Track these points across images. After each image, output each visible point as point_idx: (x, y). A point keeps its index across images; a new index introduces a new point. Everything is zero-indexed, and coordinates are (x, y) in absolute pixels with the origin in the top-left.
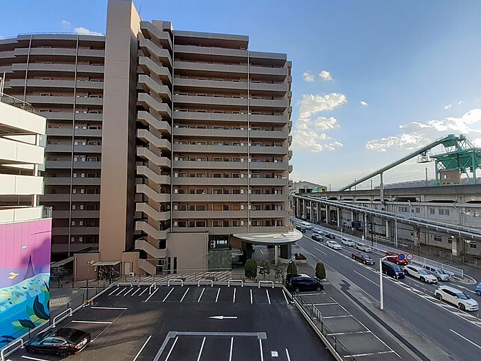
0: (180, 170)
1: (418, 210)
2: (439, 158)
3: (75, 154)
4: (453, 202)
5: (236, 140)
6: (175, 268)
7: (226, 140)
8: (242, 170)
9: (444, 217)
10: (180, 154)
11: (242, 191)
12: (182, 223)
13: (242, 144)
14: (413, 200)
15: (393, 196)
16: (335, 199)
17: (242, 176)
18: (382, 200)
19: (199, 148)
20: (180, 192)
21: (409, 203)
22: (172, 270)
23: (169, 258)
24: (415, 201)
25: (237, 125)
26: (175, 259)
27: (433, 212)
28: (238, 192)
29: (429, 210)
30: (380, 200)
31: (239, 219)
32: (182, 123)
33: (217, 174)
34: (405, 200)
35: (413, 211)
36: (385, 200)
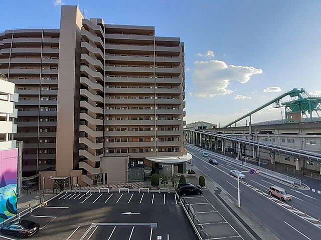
0: (110, 115)
1: (274, 140)
2: (287, 105)
3: (41, 106)
4: (296, 134)
5: (148, 95)
6: (106, 180)
7: (140, 95)
8: (151, 115)
9: (291, 144)
10: (110, 105)
11: (152, 129)
12: (111, 151)
13: (151, 98)
14: (271, 133)
15: (257, 130)
16: (221, 133)
17: (152, 119)
18: (250, 134)
19: (122, 101)
20: (110, 130)
21: (268, 135)
22: (104, 182)
23: (102, 174)
24: (272, 134)
25: (148, 85)
26: (106, 175)
27: (283, 141)
28: (149, 129)
29: (281, 140)
30: (249, 133)
31: (150, 147)
32: (111, 84)
33: (135, 118)
34: (265, 133)
35: (271, 140)
36: (252, 133)
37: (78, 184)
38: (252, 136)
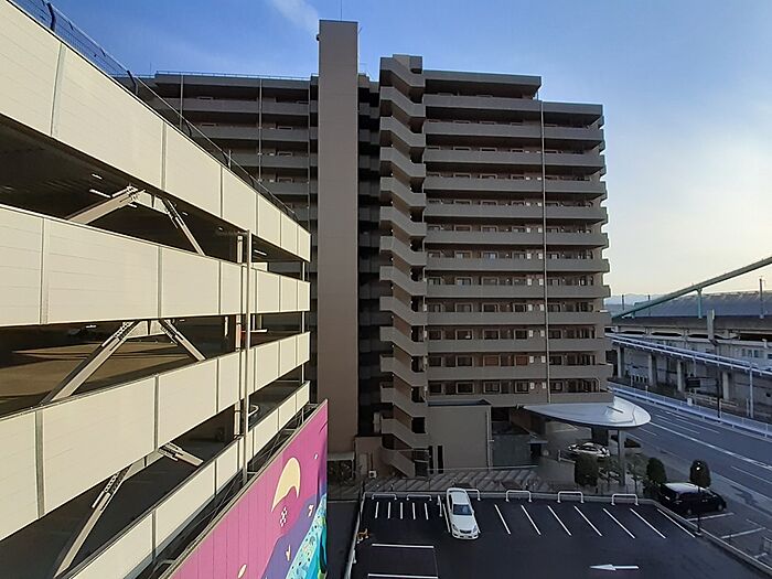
0: (430, 299)
5: (520, 249)
6: (441, 466)
8: (530, 299)
11: (531, 334)
12: (434, 387)
13: (529, 256)
15: (731, 331)
17: (530, 308)
18: (711, 337)
19: (459, 262)
20: (431, 336)
21: (764, 343)
22: (436, 469)
23: (430, 448)
25: (521, 223)
26: (440, 448)
28: (525, 335)
30: (706, 337)
31: (527, 380)
33: (488, 305)
34: (758, 338)
36: (716, 337)
37: (374, 472)
38: (716, 344)
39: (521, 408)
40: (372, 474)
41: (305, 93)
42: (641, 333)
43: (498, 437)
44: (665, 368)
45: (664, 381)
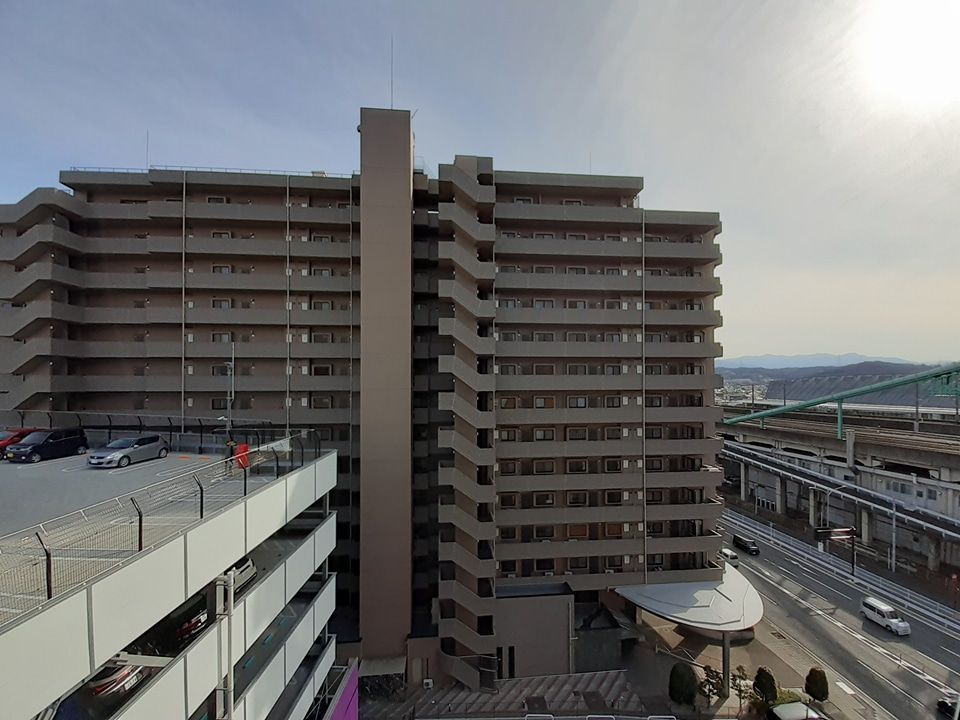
1: (932, 495)
6: (512, 675)
11: (625, 496)
12: (507, 565)
14: (923, 473)
15: (874, 458)
17: (626, 465)
21: (913, 478)
22: (506, 672)
23: (499, 650)
24: (928, 476)
26: (511, 649)
30: (844, 460)
34: (905, 470)
35: (920, 494)
36: (857, 463)
37: (430, 681)
38: (856, 472)
39: (612, 591)
40: (428, 684)
41: (347, 194)
42: (769, 446)
43: (582, 633)
44: (796, 493)
45: (795, 507)
